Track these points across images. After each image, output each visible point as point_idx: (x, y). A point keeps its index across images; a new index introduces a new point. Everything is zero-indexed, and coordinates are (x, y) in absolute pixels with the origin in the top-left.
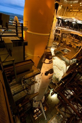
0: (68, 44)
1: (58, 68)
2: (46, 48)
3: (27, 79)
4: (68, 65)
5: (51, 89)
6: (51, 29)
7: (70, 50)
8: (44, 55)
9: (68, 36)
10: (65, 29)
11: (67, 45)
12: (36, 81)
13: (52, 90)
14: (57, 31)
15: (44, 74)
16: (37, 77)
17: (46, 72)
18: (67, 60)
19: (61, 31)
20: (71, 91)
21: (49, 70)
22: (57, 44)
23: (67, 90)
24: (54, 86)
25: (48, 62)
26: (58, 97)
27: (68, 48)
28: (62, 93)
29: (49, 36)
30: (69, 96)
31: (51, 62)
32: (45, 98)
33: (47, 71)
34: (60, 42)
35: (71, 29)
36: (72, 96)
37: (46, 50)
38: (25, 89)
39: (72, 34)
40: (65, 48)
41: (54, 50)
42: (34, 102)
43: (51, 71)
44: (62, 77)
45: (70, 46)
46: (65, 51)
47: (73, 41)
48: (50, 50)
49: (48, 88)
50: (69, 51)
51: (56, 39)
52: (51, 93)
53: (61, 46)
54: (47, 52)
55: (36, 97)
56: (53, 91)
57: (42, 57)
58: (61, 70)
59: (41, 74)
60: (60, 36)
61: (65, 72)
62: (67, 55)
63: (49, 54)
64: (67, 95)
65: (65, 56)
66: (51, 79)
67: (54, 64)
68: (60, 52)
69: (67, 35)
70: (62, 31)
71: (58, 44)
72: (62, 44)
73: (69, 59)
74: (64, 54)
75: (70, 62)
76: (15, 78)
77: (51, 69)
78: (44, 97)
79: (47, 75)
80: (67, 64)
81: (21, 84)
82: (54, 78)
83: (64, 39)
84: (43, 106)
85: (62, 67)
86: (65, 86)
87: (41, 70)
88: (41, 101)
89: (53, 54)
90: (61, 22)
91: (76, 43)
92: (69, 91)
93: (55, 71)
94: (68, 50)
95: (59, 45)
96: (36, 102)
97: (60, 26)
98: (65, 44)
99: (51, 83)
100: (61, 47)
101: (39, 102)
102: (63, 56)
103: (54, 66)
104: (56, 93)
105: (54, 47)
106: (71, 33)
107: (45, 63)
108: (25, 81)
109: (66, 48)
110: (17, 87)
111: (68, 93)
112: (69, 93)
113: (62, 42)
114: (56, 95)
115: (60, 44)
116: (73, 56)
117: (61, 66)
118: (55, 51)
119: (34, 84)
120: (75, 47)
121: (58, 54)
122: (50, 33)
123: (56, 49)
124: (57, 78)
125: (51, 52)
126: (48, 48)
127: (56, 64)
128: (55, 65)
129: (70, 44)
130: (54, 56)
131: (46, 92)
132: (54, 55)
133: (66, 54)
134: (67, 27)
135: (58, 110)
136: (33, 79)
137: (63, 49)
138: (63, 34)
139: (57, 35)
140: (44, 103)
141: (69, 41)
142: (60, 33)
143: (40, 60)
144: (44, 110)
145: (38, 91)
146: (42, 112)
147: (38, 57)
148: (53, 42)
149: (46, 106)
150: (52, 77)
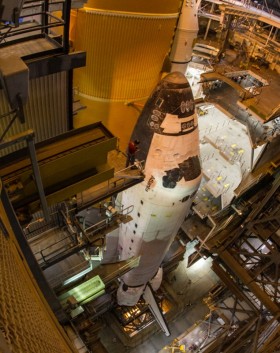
0: (254, 55)
1: (222, 154)
2: (167, 67)
3: (87, 206)
4: (259, 143)
5: (187, 239)
7: (263, 81)
8: (155, 95)
9: (251, 29)
10: (238, 3)
11: (252, 60)
12: (125, 213)
13: (195, 243)
14: (206, 5)
15: (159, 181)
16: (128, 199)
17: (168, 172)
18: (255, 119)
19: (221, 8)
20: (264, 241)
21: (181, 162)
22: (210, 52)
23: (249, 240)
24: (203, 228)
25: (178, 129)
26: (215, 267)
27: (255, 70)
28: (232, 254)
29: (178, 20)
30: (256, 260)
31: (189, 128)
32: (165, 275)
33: (172, 168)
34: (225, 47)
35: (260, 8)
36: (264, 260)
37: (165, 74)
39: (265, 24)
40: (243, 68)
41: (202, 76)
42: (120, 290)
43: (191, 169)
44: (235, 191)
45: (262, 65)
46: (245, 81)
47: (272, 49)
48: (181, 75)
49: (177, 240)
50: (261, 84)
51: (206, 32)
52: (190, 258)
53: (230, 60)
54: (171, 85)
55: (127, 275)
56: (197, 246)
57: (150, 105)
58: (232, 163)
59: (145, 182)
60: (223, 26)
61: (249, 170)
62: (256, 99)
63: (181, 91)
64: (249, 256)
65: (248, 102)
66: (188, 203)
67: (201, 138)
68: (225, 85)
69: (246, 23)
70: (227, 10)
71: (215, 51)
72: (233, 55)
73: (262, 116)
74: (241, 94)
75: (266, 128)
76: (39, 207)
77: (190, 159)
78: (160, 271)
79: (173, 187)
80: (256, 137)
81: (66, 229)
82: (202, 199)
83: (238, 37)
84: (158, 301)
85: (236, 150)
86: (245, 225)
87: (143, 164)
88: (149, 284)
89: (197, 91)
92: (257, 243)
93: (207, 168)
94: (256, 80)
95: (220, 56)
96: (130, 290)
98: (244, 54)
99: (190, 216)
100: (231, 64)
101: (140, 291)
102: (239, 103)
103: (201, 145)
104: (207, 254)
105: (201, 63)
106: (260, 19)
107: (161, 131)
108: (80, 214)
109: (250, 72)
110: (51, 240)
111: (251, 251)
112: (256, 251)
113: (232, 48)
114: (210, 259)
115: (223, 50)
117: (233, 146)
118: (204, 80)
119: (116, 225)
121: (218, 92)
122: (180, 11)
123: (208, 70)
124: (216, 196)
125: (187, 85)
126: (175, 68)
127: (213, 138)
128: (206, 141)
129: (261, 56)
130: (201, 101)
131: (168, 253)
132: (204, 97)
133: (252, 96)
135: (211, 307)
136: (110, 204)
137: (238, 73)
138: (232, 18)
139: (208, 20)
140: (159, 291)
141: (256, 46)
142: (219, 13)
143: (139, 121)
144: (161, 311)
145: (134, 251)
146: (153, 317)
147: (129, 105)
148: (195, 41)
149: (169, 299)
150: (194, 194)
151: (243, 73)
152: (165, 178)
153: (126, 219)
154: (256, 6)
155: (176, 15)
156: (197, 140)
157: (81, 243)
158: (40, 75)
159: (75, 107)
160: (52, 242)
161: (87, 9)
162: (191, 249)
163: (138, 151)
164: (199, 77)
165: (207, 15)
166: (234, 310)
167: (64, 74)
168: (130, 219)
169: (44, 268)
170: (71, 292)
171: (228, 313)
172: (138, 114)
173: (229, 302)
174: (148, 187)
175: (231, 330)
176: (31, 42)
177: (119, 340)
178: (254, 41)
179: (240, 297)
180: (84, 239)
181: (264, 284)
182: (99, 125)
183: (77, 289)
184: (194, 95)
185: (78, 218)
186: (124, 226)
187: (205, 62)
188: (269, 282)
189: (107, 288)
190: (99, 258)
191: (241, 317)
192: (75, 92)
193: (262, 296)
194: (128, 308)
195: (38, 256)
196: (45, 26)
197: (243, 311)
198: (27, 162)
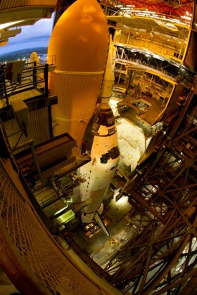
0: (144, 90)
1: (130, 144)
2: (99, 101)
3: (63, 175)
4: (149, 137)
5: (114, 188)
6: (106, 63)
7: (149, 104)
8: (94, 116)
9: (142, 77)
10: (134, 63)
11: (143, 93)
12: (82, 178)
13: (118, 190)
14: (118, 65)
15: (98, 161)
16: (83, 170)
17: (103, 155)
18: (146, 125)
19: (126, 67)
20: (154, 186)
21: (109, 149)
22: (121, 91)
24: (122, 182)
25: (107, 133)
26: (130, 201)
27: (145, 99)
28: (138, 193)
29: (104, 75)
30: (150, 195)
31: (112, 132)
32: (104, 206)
33: (105, 153)
34: (129, 88)
35: (146, 65)
36: (154, 195)
37: (98, 104)
38: (62, 196)
39: (149, 74)
40: (139, 98)
41: (118, 104)
42: (83, 215)
43: (114, 153)
44: (138, 162)
45: (148, 96)
46: (140, 105)
47: (153, 87)
48: (107, 104)
49: (109, 189)
50: (148, 106)
51: (119, 80)
52: (117, 197)
53: (132, 94)
54: (102, 110)
55: (86, 208)
56: (120, 191)
57: (92, 121)
58: (135, 148)
59: (92, 161)
60: (127, 76)
61: (144, 151)
62: (146, 114)
63: (107, 113)
64: (146, 194)
65: (142, 116)
66: (114, 170)
67: (119, 136)
68: (130, 108)
69: (139, 74)
70: (129, 67)
71: (124, 90)
72: (132, 91)
73: (150, 123)
74: (138, 112)
75: (152, 129)
76: (39, 178)
77: (114, 148)
78: (102, 205)
79: (106, 162)
80: (147, 134)
81: (53, 188)
82: (121, 168)
83: (135, 82)
84: (102, 219)
85: (137, 141)
86: (144, 178)
87: (90, 153)
88: (97, 212)
89: (115, 112)
90: (123, 51)
91: (158, 90)
92: (150, 187)
93: (122, 152)
94: (145, 104)
95: (126, 93)
96: (88, 215)
97: (124, 58)
98: (139, 91)
99: (115, 176)
100: (132, 96)
101: (92, 215)
102: (137, 117)
103: (119, 140)
104: (125, 195)
105: (116, 97)
106: (147, 71)
107: (98, 135)
108: (59, 180)
109: (142, 100)
110: (46, 193)
111: (147, 191)
112: (150, 191)
113: (132, 88)
114: (127, 197)
115: (127, 90)
116: (156, 116)
117: (136, 139)
118: (119, 106)
119: (78, 184)
120: (158, 98)
121: (126, 112)
122: (105, 70)
123: (121, 100)
124: (128, 165)
125: (110, 110)
126: (103, 101)
127: (124, 136)
128: (121, 138)
129: (148, 91)
130: (118, 117)
131: (105, 196)
132: (119, 115)
133: (144, 113)
134: (137, 60)
135: (129, 221)
136: (75, 174)
137: (136, 101)
138: (132, 72)
139: (119, 73)
140: (102, 215)
141: (145, 86)
142: (124, 70)
143: (86, 130)
144: (104, 224)
145: (88, 196)
146: (100, 227)
147: (81, 122)
148: (113, 86)
149: (108, 218)
150: (117, 165)
151: (138, 101)
152: (101, 159)
153: (83, 181)
154: (144, 64)
155: (102, 72)
156: (116, 138)
157: (61, 194)
158: (34, 109)
159: (53, 124)
160: (47, 195)
161: (56, 71)
162: (117, 193)
163: (87, 146)
164: (116, 104)
165: (119, 71)
166: (141, 221)
167: (46, 108)
168: (85, 180)
169: (43, 208)
170: (58, 218)
171: (137, 223)
172: (86, 126)
173: (138, 217)
174: (93, 164)
175: (140, 230)
176: (29, 91)
177: (84, 240)
178: (144, 83)
179: (143, 214)
180: (63, 192)
181: (155, 207)
182: (66, 135)
183: (61, 217)
184: (114, 114)
185: (59, 182)
186: (82, 184)
187: (119, 96)
188: (157, 206)
189: (76, 216)
190: (71, 201)
191: (144, 224)
192: (53, 116)
193: (154, 213)
194: (87, 224)
195: (40, 202)
196: (35, 82)
197: (146, 221)
198: (30, 156)
